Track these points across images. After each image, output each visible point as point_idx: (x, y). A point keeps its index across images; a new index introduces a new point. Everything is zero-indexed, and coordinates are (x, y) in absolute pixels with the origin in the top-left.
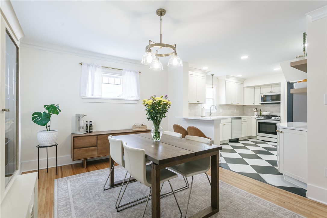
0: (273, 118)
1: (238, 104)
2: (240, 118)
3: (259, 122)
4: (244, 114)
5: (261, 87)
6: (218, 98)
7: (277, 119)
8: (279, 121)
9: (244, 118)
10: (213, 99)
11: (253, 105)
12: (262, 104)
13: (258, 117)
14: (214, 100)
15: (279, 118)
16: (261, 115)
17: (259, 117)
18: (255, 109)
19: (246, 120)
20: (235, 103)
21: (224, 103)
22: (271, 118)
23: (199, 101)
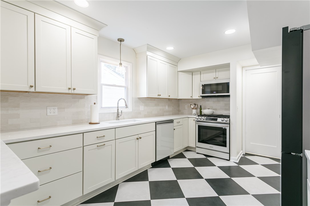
0: (219, 120)
1: (170, 97)
2: (171, 121)
3: (199, 126)
4: (178, 112)
5: (202, 72)
6: (136, 86)
7: (226, 121)
8: (229, 125)
9: (178, 121)
10: (126, 88)
11: (191, 98)
12: (203, 97)
13: (197, 117)
14: (128, 89)
15: (228, 119)
16: (201, 115)
17: (200, 117)
18: (194, 105)
19: (180, 124)
20: (164, 96)
21: (145, 95)
22: (216, 120)
23: (74, 89)
